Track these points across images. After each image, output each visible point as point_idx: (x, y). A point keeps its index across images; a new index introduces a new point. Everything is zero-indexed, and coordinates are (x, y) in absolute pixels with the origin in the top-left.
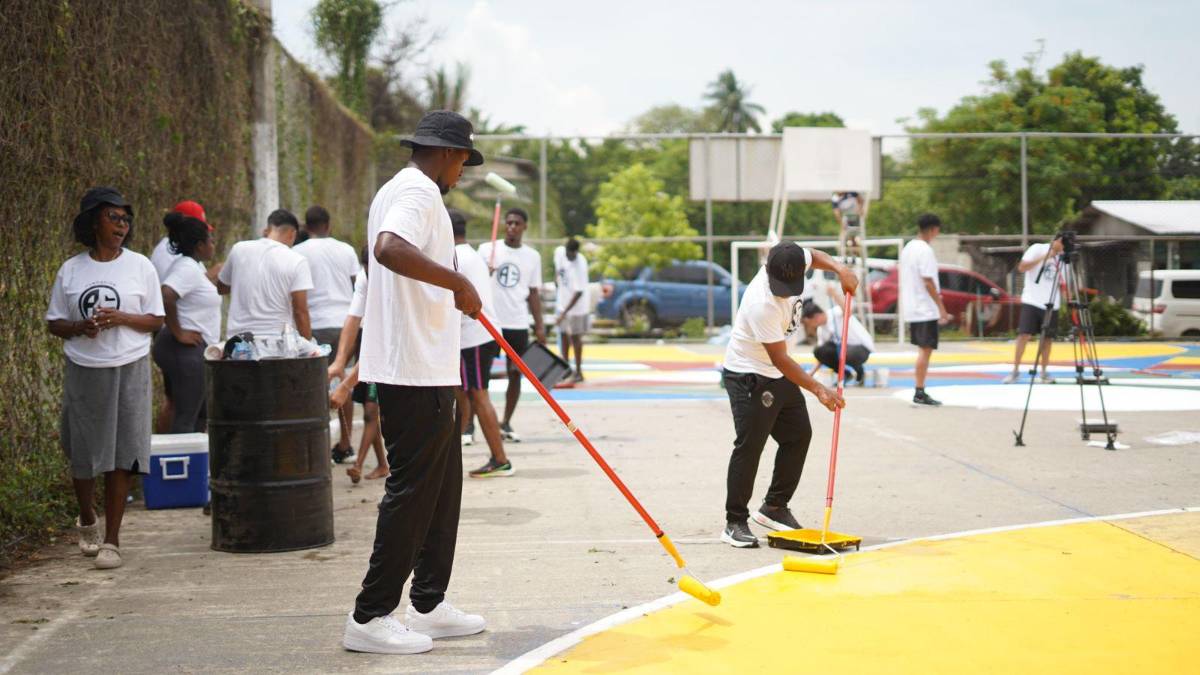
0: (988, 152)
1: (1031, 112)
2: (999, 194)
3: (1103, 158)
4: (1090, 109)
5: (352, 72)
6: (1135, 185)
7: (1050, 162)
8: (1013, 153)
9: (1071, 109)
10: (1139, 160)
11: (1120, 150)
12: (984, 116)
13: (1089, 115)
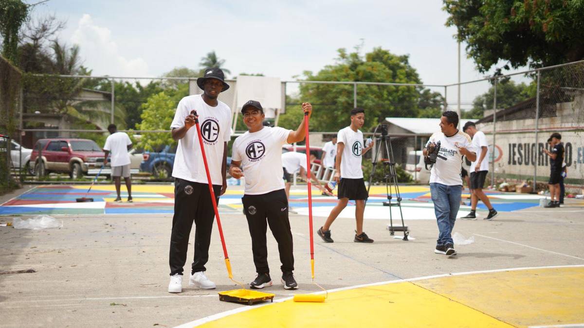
0: (337, 92)
1: (358, 73)
2: (342, 113)
3: (390, 98)
4: (385, 73)
5: (10, 40)
6: (405, 111)
7: (367, 98)
8: (349, 93)
9: (377, 73)
10: (407, 99)
11: (398, 94)
12: (335, 75)
13: (385, 75)
